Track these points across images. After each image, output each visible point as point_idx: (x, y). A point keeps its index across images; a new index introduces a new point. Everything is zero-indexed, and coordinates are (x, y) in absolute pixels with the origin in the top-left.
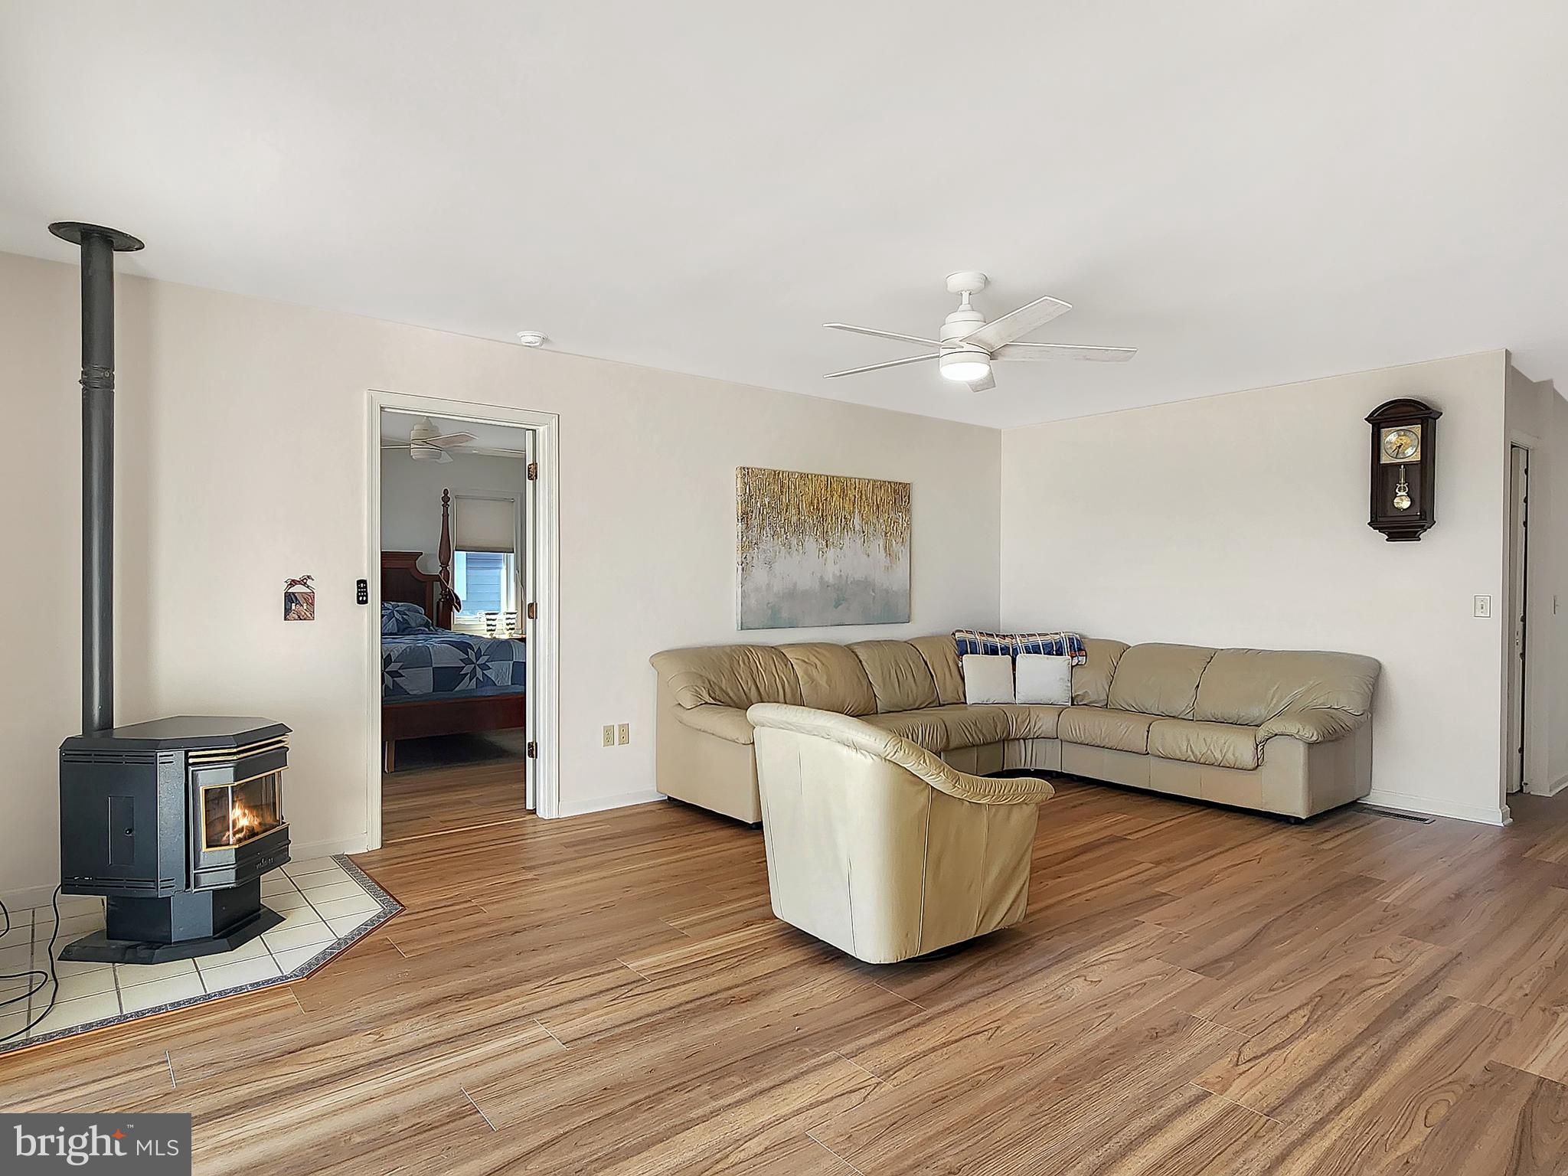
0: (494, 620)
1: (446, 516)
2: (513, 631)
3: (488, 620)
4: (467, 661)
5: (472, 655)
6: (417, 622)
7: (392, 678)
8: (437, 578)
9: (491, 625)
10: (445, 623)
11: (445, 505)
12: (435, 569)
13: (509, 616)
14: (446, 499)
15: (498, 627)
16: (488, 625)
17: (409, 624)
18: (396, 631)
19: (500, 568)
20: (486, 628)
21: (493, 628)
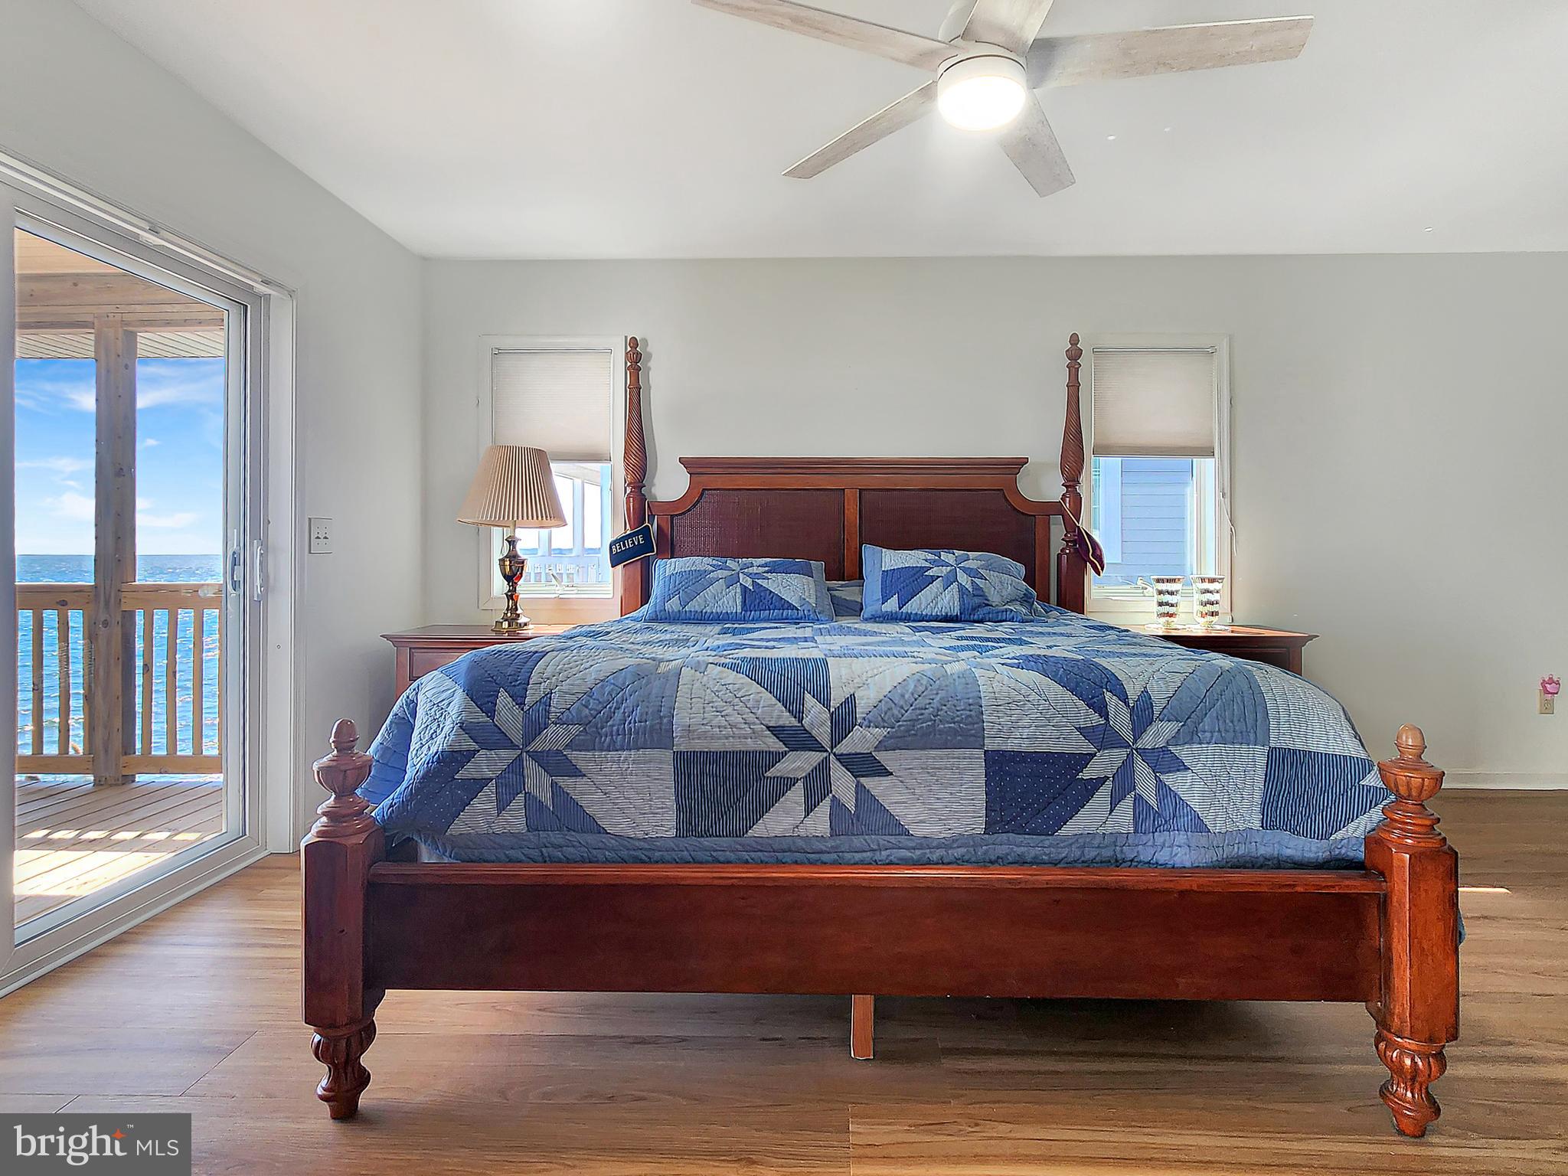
0: (1172, 593)
1: (1074, 387)
2: (1215, 619)
3: (1160, 592)
4: (1105, 737)
5: (1120, 719)
6: (1004, 593)
7: (855, 778)
8: (1055, 508)
9: (1167, 604)
10: (1072, 600)
11: (1074, 369)
12: (1052, 489)
13: (1207, 586)
14: (1074, 355)
15: (1181, 608)
16: (1161, 604)
17: (983, 596)
18: (956, 611)
19: (1186, 484)
20: (1155, 608)
21: (1171, 610)
